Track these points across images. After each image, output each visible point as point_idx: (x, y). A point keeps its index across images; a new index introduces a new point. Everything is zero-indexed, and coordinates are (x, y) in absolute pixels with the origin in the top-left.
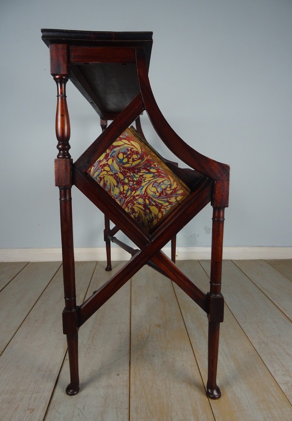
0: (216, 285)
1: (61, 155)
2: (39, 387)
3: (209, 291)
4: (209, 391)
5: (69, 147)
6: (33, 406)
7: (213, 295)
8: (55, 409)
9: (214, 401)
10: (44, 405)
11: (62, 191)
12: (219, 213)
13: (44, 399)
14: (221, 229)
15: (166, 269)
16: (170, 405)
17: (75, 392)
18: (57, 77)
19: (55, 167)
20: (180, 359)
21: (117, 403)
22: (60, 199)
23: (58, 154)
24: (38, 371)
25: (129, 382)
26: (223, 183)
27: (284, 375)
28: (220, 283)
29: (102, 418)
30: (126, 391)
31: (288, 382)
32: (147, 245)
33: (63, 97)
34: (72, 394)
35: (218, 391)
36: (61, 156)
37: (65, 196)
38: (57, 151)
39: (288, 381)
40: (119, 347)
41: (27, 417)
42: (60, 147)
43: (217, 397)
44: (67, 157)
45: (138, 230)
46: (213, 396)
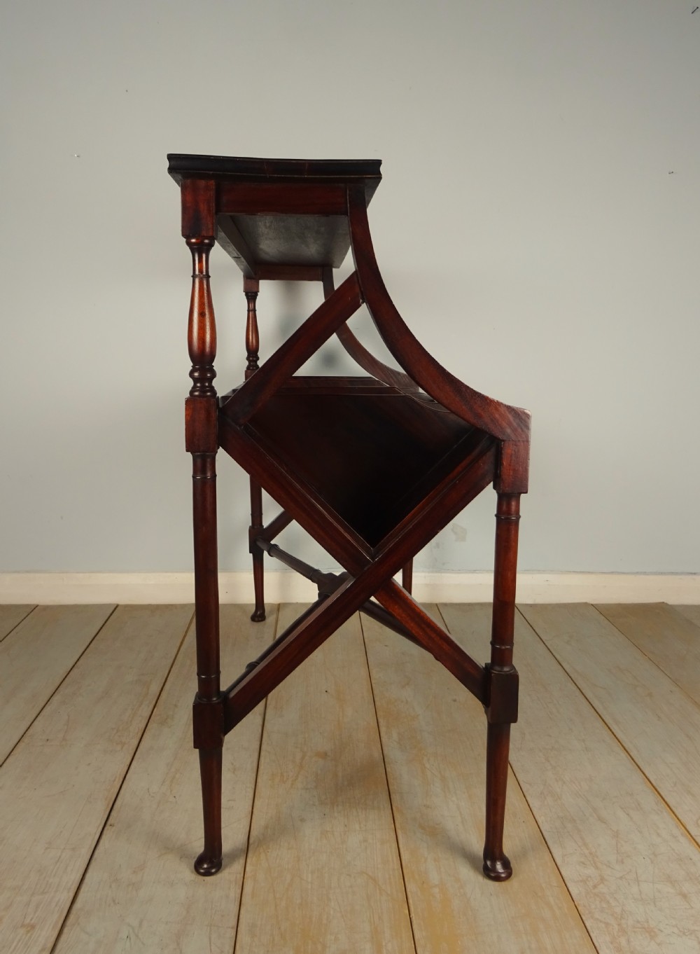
0: (503, 647)
1: (196, 391)
2: (48, 881)
3: (489, 661)
4: (489, 863)
5: (214, 375)
6: (31, 920)
7: (497, 668)
8: (78, 924)
10: (57, 918)
11: (199, 461)
12: (509, 505)
13: (56, 906)
14: (513, 536)
15: (403, 615)
18: (193, 241)
19: (186, 415)
21: (211, 917)
22: (194, 477)
23: (193, 388)
24: (47, 849)
25: (242, 875)
26: (516, 445)
27: (583, 863)
28: (512, 644)
29: (178, 944)
31: (589, 879)
32: (366, 569)
33: (202, 278)
35: (507, 864)
36: (197, 393)
37: (204, 472)
38: (191, 383)
41: (19, 941)
42: (196, 374)
43: (503, 875)
44: (209, 394)
45: (349, 538)
46: (496, 874)
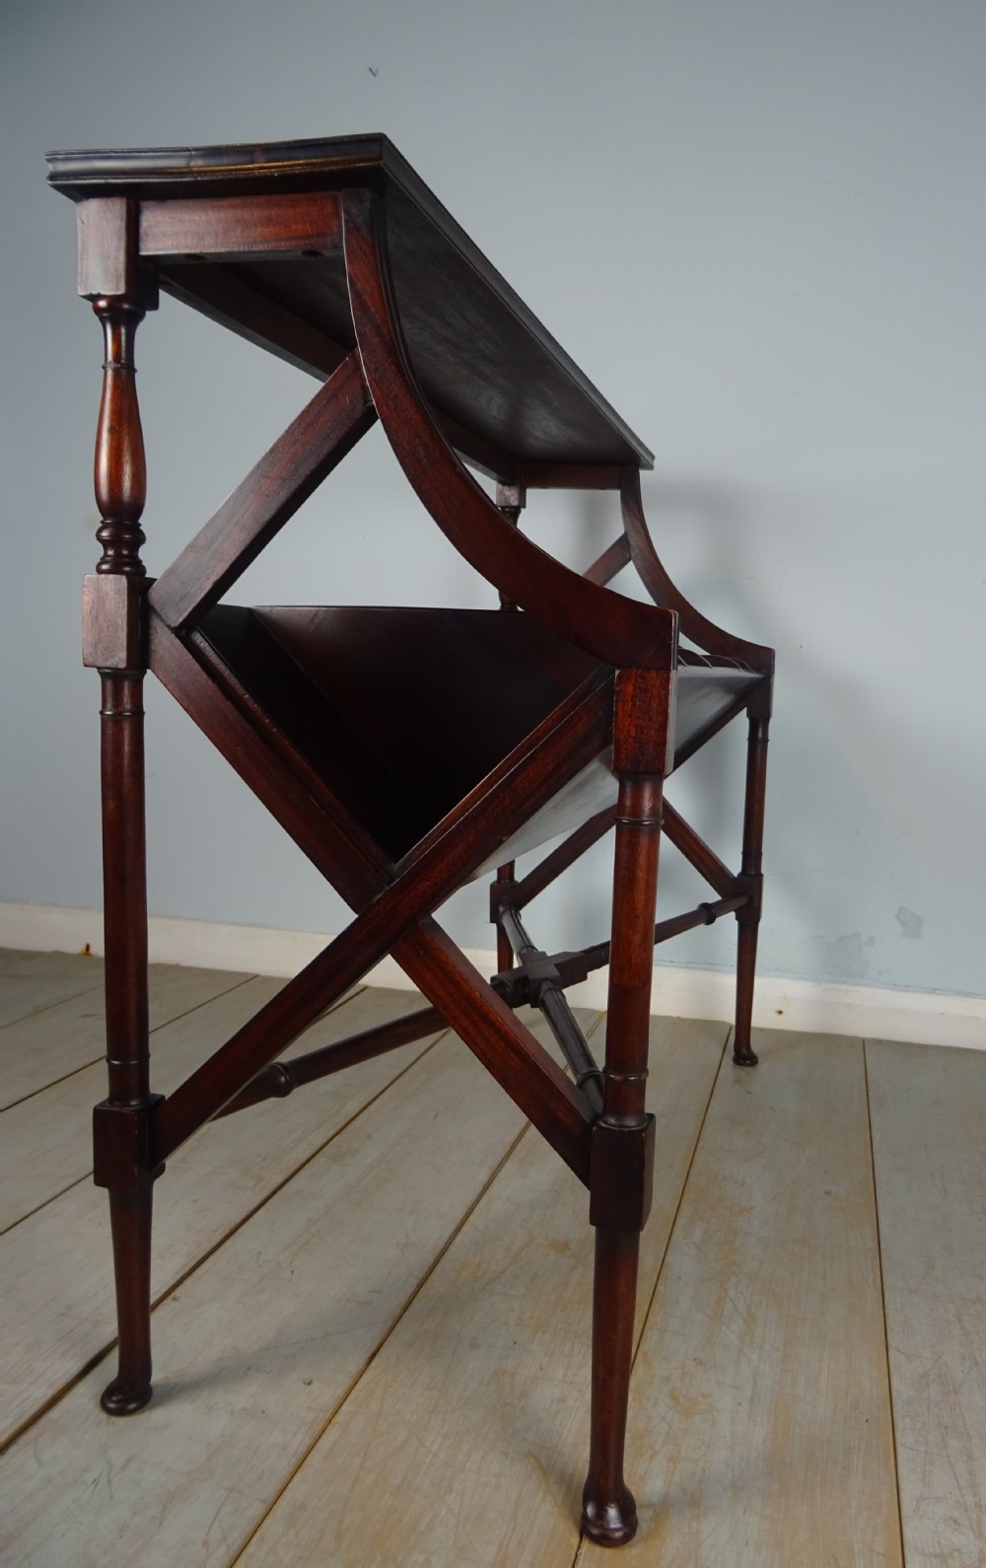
1: (108, 562)
2: (31, 1365)
4: (589, 1508)
5: (140, 539)
9: (598, 1550)
16: (422, 1527)
17: (132, 1406)
18: (102, 303)
20: (565, 1376)
21: (241, 1475)
23: (100, 558)
24: (60, 1315)
26: (643, 677)
29: (164, 1510)
30: (299, 1443)
31: (955, 1555)
32: (375, 899)
33: (119, 371)
34: (120, 1412)
37: (116, 703)
38: (97, 550)
39: (959, 1551)
40: (369, 1292)
42: (108, 534)
43: (615, 1535)
44: (130, 568)
46: (600, 1531)
